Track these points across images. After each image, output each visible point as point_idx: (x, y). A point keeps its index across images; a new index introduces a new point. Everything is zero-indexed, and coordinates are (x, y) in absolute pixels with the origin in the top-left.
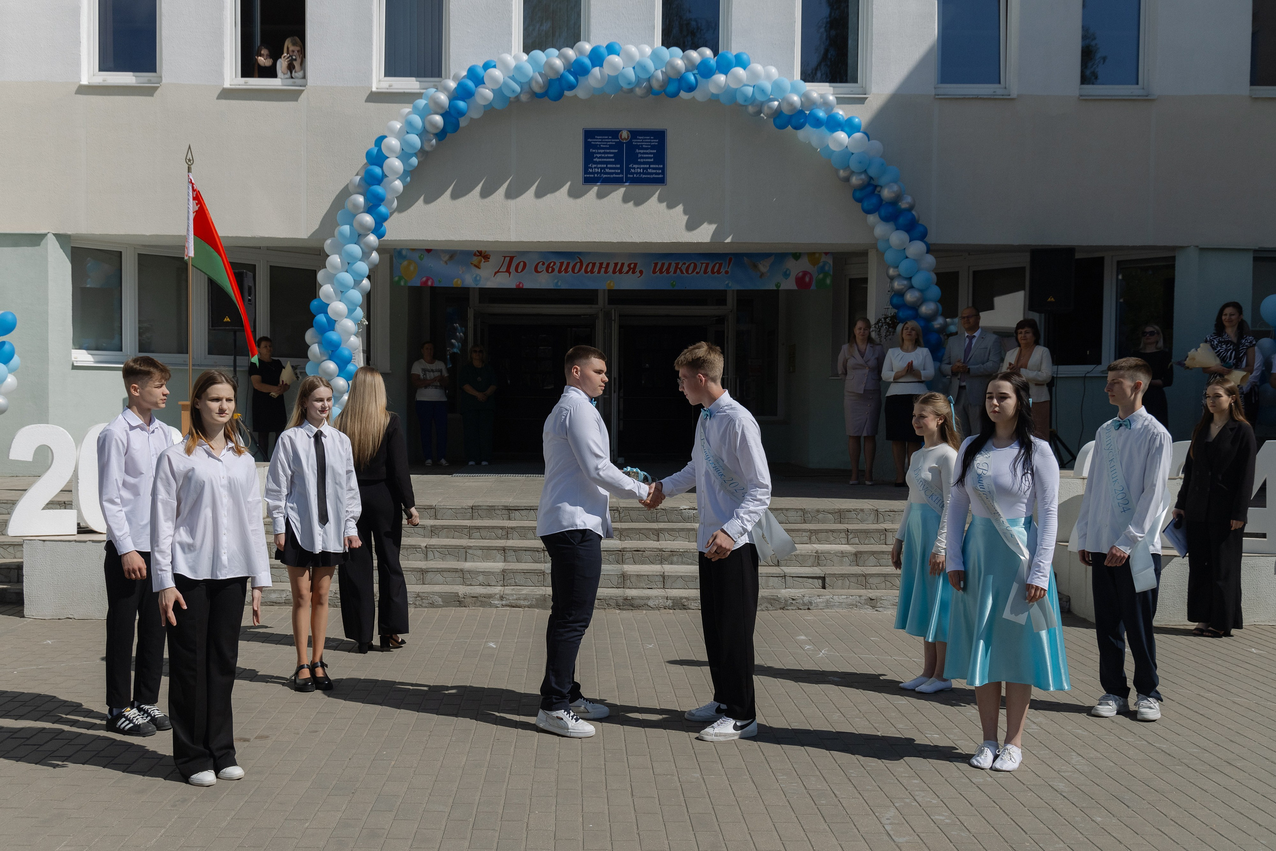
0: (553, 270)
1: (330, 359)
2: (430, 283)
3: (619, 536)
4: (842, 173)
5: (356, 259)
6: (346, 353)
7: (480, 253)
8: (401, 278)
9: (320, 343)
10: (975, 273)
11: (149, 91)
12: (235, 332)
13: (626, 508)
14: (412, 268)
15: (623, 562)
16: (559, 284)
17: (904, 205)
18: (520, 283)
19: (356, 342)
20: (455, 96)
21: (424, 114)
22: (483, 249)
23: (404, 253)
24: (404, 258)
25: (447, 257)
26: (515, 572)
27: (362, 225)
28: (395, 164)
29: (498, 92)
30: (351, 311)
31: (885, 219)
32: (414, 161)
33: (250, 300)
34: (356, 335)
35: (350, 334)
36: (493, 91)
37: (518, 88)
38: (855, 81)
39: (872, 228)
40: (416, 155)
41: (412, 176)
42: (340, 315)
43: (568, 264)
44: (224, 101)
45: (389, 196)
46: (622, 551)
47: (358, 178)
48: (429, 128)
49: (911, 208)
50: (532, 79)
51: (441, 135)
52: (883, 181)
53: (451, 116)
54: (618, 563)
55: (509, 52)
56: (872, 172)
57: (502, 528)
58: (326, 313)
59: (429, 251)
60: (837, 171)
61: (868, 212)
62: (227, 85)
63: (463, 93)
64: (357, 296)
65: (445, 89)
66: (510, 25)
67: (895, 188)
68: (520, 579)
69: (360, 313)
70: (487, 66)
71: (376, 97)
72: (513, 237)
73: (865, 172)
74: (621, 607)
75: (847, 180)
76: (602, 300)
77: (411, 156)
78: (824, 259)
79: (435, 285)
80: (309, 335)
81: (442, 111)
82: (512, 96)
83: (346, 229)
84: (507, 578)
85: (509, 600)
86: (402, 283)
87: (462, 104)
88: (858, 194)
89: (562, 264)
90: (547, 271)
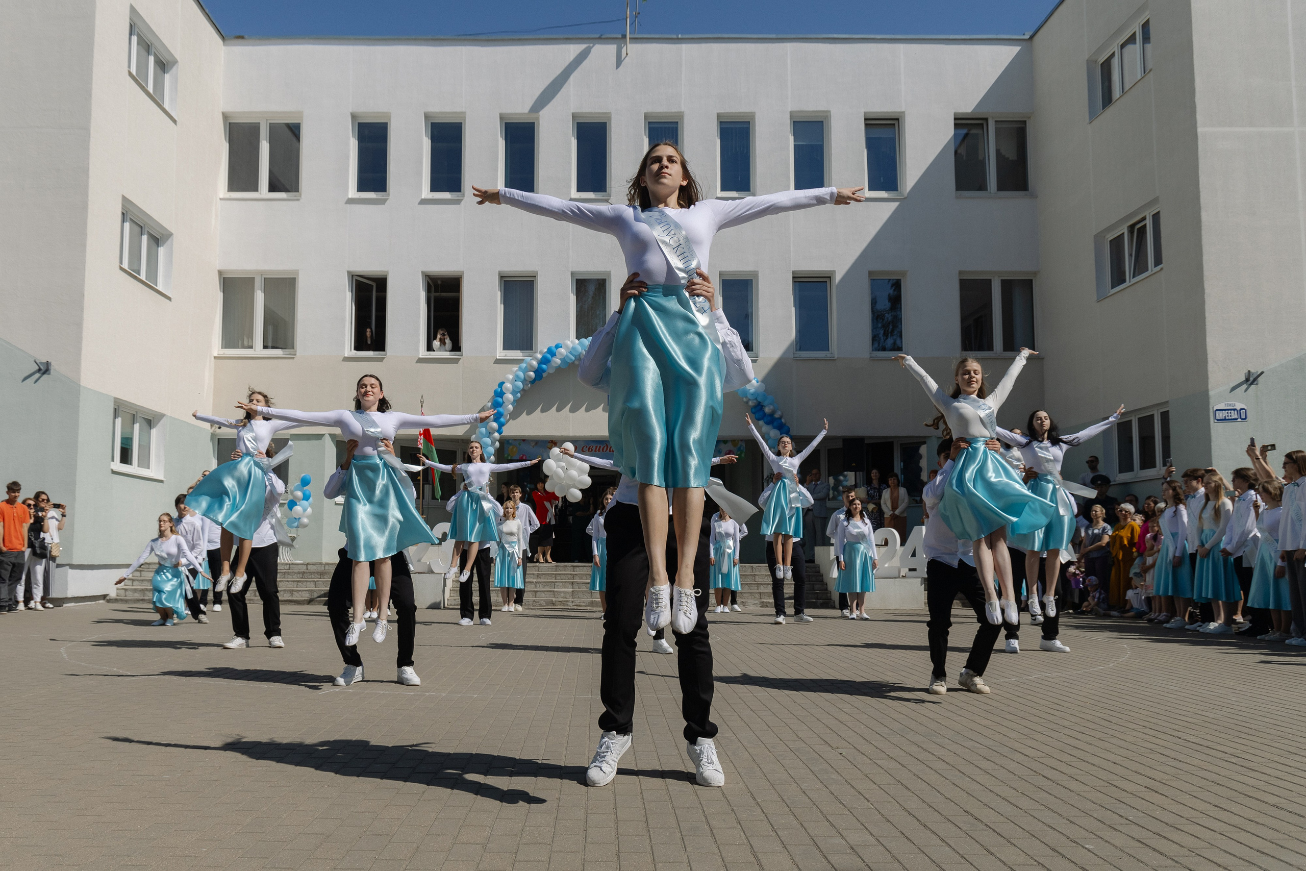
0: (592, 450)
4: (745, 400)
5: (488, 446)
7: (552, 441)
8: (509, 455)
10: (829, 450)
11: (381, 360)
14: (515, 450)
17: (777, 415)
20: (541, 362)
21: (525, 371)
22: (554, 440)
23: (510, 442)
24: (511, 444)
25: (533, 444)
27: (492, 428)
28: (509, 396)
29: (563, 360)
31: (767, 423)
32: (519, 395)
36: (561, 359)
37: (573, 358)
38: (752, 351)
39: (761, 427)
40: (520, 392)
41: (517, 403)
43: (600, 447)
44: (419, 364)
45: (505, 413)
47: (490, 404)
48: (527, 378)
49: (780, 418)
50: (581, 353)
51: (533, 382)
52: (764, 404)
53: (539, 372)
55: (568, 338)
56: (759, 400)
57: (571, 574)
59: (524, 440)
60: (742, 398)
61: (759, 420)
62: (421, 356)
63: (545, 361)
65: (535, 358)
66: (569, 324)
67: (772, 407)
70: (557, 347)
71: (498, 362)
72: (571, 435)
73: (756, 399)
75: (747, 403)
77: (517, 393)
78: (740, 443)
81: (534, 370)
82: (570, 362)
83: (483, 430)
86: (509, 458)
87: (544, 366)
88: (753, 410)
89: (597, 447)
90: (589, 451)
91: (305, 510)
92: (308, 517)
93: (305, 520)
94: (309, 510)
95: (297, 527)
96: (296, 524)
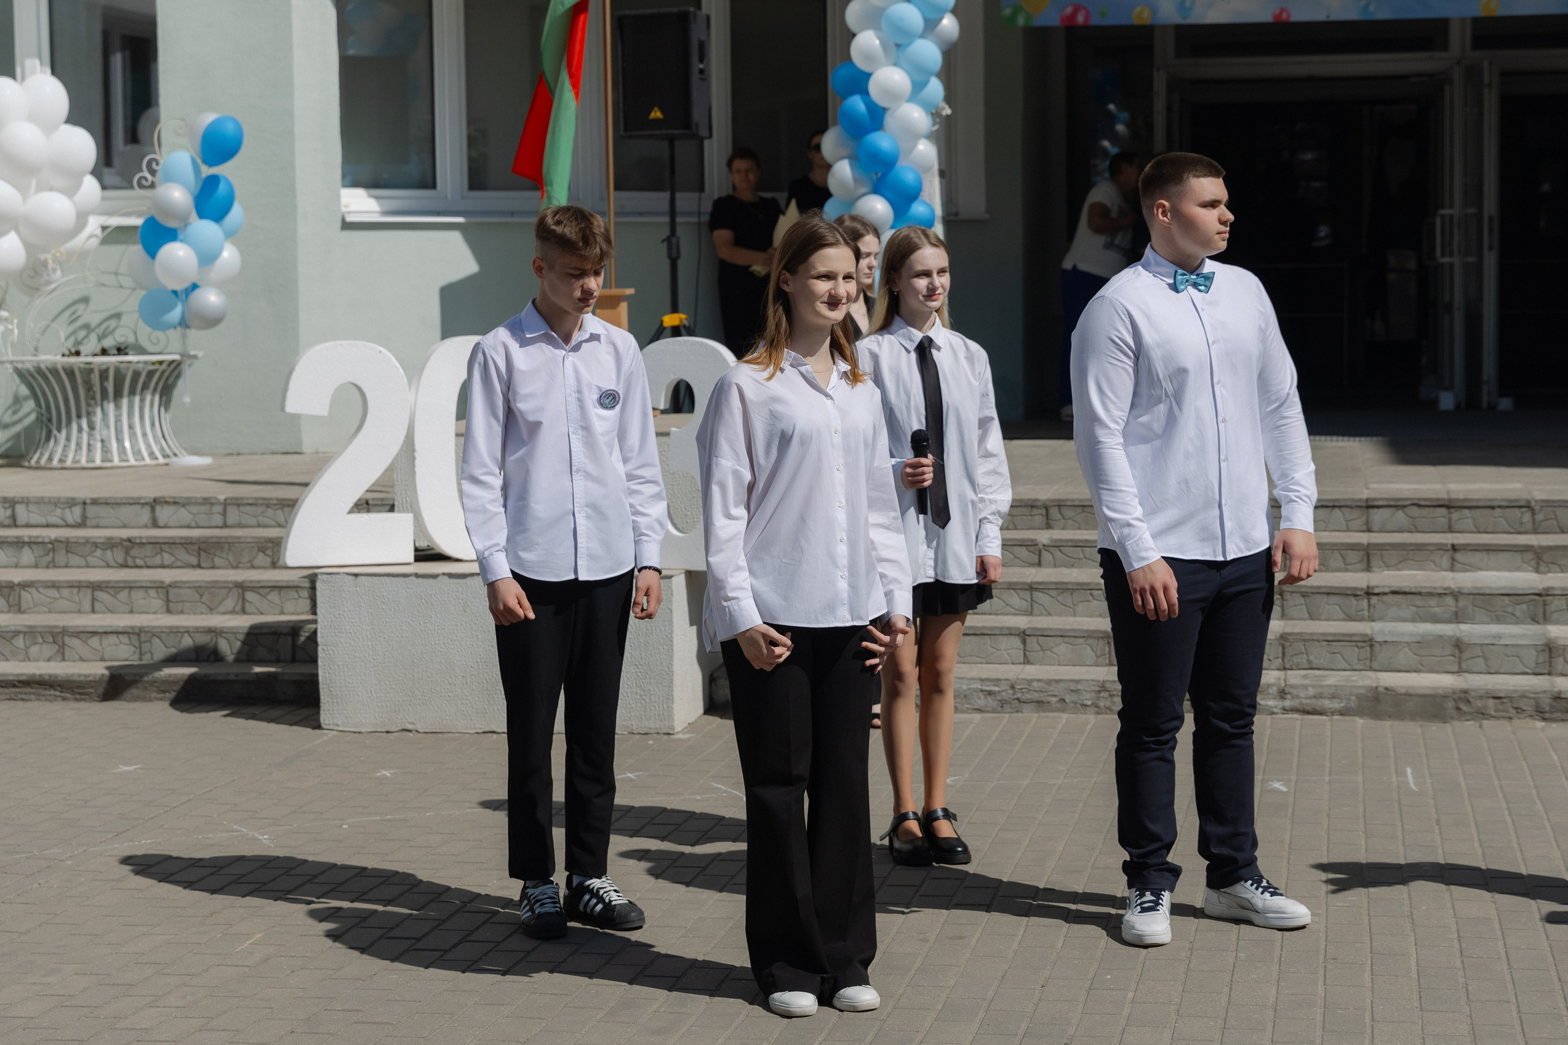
1: (876, 190)
2: (1080, 19)
3: (1533, 563)
6: (909, 177)
8: (1017, 10)
9: (853, 159)
12: (672, 141)
13: (1548, 504)
15: (1546, 619)
16: (1372, 8)
18: (1282, 10)
19: (926, 151)
26: (1306, 639)
30: (918, 86)
33: (701, 71)
34: (929, 137)
35: (916, 137)
42: (894, 96)
46: (1544, 595)
54: (1534, 620)
58: (864, 92)
64: (930, 52)
68: (1319, 654)
69: (935, 88)
74: (1547, 715)
76: (1458, 40)
79: (1096, 21)
80: (829, 143)
84: (1289, 651)
85: (1298, 697)
86: (1021, 21)
91: (207, 258)
92: (222, 285)
93: (211, 298)
94: (229, 254)
95: (184, 323)
96: (176, 314)
